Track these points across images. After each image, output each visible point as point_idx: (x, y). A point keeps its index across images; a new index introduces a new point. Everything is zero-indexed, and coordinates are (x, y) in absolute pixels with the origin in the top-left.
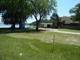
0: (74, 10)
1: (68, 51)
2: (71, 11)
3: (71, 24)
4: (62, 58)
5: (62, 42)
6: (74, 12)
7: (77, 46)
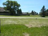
0: (6, 4)
1: (10, 28)
2: (4, 4)
3: (4, 12)
4: (9, 34)
5: (3, 24)
6: (6, 5)
7: (13, 24)
